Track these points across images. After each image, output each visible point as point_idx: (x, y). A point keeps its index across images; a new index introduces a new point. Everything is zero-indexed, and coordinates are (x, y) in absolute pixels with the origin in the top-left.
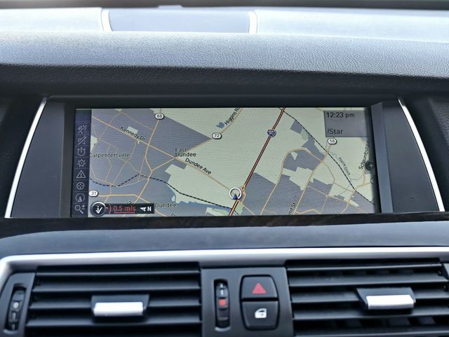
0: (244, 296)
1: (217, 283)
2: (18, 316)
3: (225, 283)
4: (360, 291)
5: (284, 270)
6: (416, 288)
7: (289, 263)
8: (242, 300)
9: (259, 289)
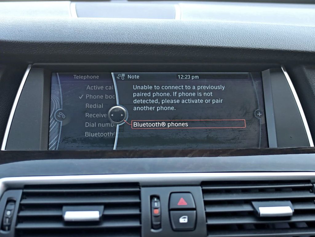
0: (171, 207)
1: (152, 197)
2: (10, 221)
3: (158, 198)
4: (254, 203)
5: (200, 188)
6: (294, 201)
7: (204, 183)
8: (170, 210)
9: (182, 202)
